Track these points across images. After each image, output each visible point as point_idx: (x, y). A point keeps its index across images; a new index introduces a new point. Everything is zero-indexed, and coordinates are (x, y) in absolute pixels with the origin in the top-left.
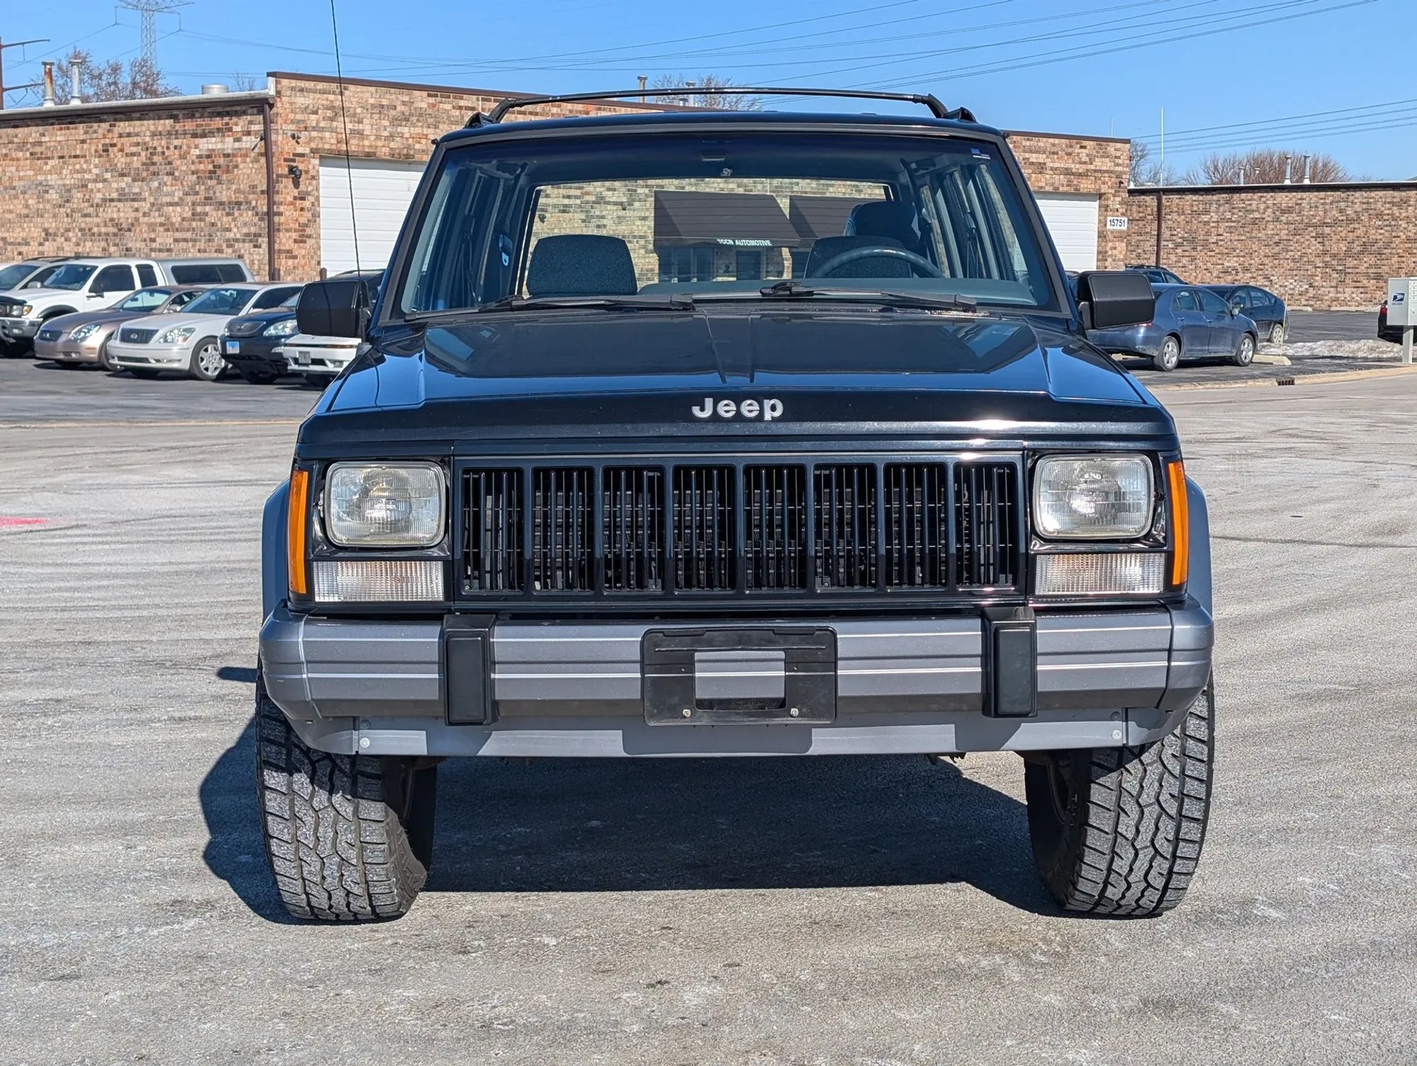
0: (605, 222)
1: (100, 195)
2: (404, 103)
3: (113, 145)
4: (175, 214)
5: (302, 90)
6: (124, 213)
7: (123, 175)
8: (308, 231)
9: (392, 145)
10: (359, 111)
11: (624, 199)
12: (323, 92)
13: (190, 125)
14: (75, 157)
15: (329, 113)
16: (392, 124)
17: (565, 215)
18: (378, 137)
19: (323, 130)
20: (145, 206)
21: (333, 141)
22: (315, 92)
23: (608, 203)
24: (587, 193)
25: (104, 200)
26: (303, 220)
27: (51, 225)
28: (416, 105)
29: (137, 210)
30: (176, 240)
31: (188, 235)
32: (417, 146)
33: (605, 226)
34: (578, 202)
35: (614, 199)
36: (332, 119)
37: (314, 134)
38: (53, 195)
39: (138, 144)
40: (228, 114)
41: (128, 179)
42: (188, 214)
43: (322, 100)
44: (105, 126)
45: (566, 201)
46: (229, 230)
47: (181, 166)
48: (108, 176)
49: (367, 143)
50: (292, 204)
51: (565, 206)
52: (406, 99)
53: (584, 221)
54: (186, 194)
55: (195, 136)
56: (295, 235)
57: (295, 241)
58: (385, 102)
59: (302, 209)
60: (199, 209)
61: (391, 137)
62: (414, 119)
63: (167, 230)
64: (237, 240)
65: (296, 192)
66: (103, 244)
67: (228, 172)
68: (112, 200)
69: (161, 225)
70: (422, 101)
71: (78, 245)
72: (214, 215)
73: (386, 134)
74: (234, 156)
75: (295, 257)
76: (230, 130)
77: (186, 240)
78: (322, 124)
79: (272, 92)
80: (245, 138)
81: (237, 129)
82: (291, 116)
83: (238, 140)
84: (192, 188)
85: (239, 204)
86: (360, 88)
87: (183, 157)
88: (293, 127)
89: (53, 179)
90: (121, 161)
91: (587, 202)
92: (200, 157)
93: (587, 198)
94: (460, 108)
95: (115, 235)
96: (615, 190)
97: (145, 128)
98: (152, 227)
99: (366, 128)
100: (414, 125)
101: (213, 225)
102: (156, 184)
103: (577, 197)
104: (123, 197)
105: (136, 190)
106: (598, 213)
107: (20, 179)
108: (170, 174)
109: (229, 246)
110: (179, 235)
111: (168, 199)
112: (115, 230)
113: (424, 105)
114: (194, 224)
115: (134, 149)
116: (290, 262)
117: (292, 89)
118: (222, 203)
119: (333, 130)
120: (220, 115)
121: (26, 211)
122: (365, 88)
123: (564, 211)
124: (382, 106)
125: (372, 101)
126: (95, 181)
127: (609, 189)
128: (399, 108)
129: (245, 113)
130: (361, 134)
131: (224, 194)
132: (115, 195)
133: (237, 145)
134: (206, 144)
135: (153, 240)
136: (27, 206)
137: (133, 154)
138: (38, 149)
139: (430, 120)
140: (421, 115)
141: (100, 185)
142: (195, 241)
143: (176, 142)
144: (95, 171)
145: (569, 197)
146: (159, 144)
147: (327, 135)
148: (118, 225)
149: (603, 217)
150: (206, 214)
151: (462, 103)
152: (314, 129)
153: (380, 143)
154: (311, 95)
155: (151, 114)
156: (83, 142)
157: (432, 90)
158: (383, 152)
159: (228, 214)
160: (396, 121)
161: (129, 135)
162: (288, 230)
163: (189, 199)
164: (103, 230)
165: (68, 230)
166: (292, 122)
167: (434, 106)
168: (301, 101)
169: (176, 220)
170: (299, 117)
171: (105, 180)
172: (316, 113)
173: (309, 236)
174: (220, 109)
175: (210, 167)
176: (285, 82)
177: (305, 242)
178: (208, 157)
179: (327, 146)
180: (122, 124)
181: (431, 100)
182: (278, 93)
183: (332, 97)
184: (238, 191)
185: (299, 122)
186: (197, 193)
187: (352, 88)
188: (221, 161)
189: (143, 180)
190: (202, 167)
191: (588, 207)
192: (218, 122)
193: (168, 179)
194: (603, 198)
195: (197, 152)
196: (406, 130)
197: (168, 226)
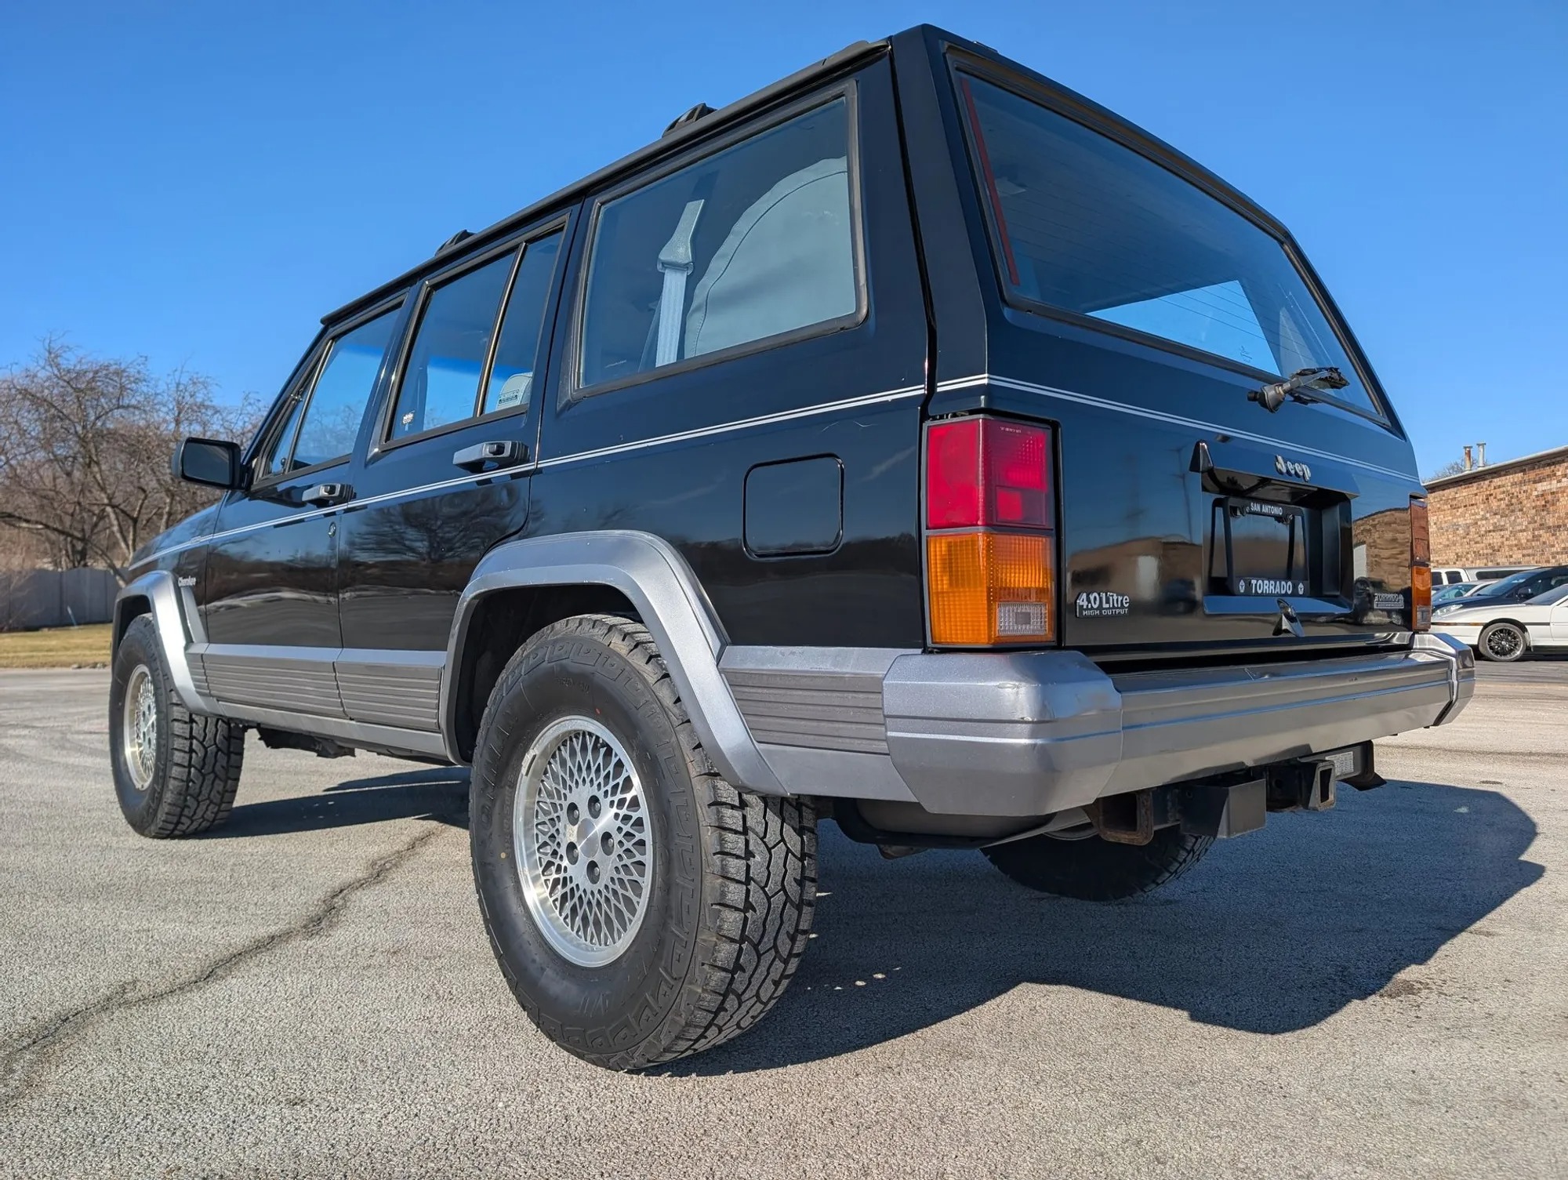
1: (1484, 529)
3: (1491, 495)
4: (1524, 537)
6: (1495, 539)
7: (1496, 514)
13: (1532, 475)
14: (1472, 505)
20: (1507, 533)
25: (1486, 532)
27: (1459, 550)
29: (1503, 537)
30: (1524, 556)
31: (1530, 551)
38: (1461, 531)
39: (1504, 492)
40: (1554, 464)
41: (1498, 517)
42: (1530, 537)
44: (1487, 482)
46: (1553, 546)
47: (1527, 504)
48: (1488, 515)
54: (1529, 523)
55: (1535, 482)
60: (1536, 533)
63: (1519, 549)
64: (1558, 553)
66: (1485, 561)
67: (1553, 505)
68: (1490, 531)
69: (1516, 545)
71: (1472, 562)
72: (1545, 536)
74: (1557, 493)
76: (1555, 475)
77: (1529, 555)
80: (1563, 480)
81: (1559, 473)
83: (1559, 481)
84: (1533, 518)
85: (1559, 527)
87: (1528, 498)
89: (1461, 521)
90: (1494, 504)
92: (1537, 496)
95: (1491, 554)
97: (1507, 480)
98: (1510, 547)
101: (1544, 543)
102: (1513, 518)
104: (1497, 529)
105: (1502, 523)
107: (1446, 522)
108: (1521, 510)
109: (1553, 558)
110: (1525, 552)
111: (1519, 528)
112: (1491, 551)
114: (1533, 544)
115: (1502, 496)
118: (1549, 528)
120: (1549, 465)
121: (1447, 543)
126: (1482, 519)
129: (1563, 461)
131: (1551, 521)
132: (1491, 528)
133: (1559, 485)
134: (1542, 487)
135: (1511, 557)
136: (1448, 539)
137: (1501, 499)
138: (1454, 503)
141: (1484, 522)
142: (1534, 555)
143: (1524, 488)
144: (1482, 513)
146: (1516, 489)
148: (1493, 548)
150: (1540, 536)
155: (1511, 471)
156: (1476, 495)
159: (1553, 535)
161: (1499, 487)
163: (1531, 526)
164: (1485, 551)
165: (1468, 553)
169: (1524, 541)
171: (1486, 519)
174: (1549, 461)
175: (1543, 503)
178: (1542, 495)
180: (1495, 480)
184: (1559, 518)
186: (1536, 522)
188: (1549, 497)
189: (1506, 516)
190: (1538, 503)
192: (1548, 470)
193: (1519, 514)
195: (1535, 493)
197: (1519, 546)
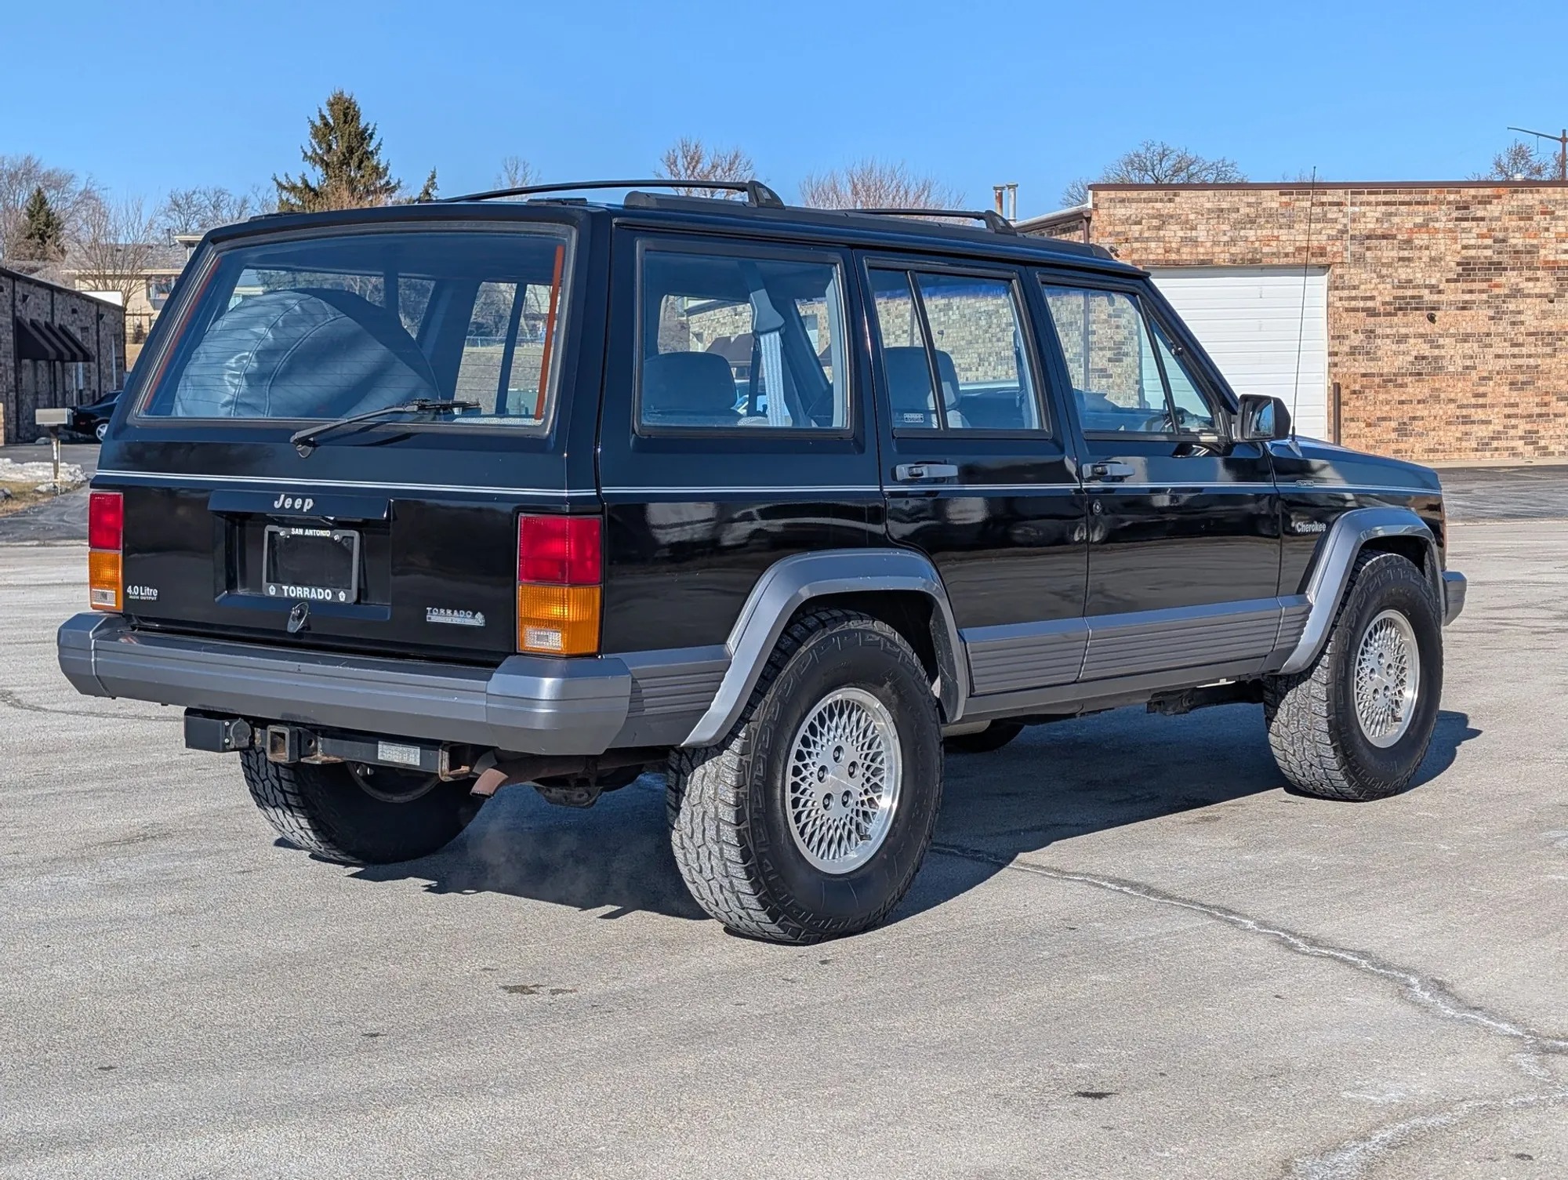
0: (1522, 318)
2: (1249, 205)
5: (1122, 201)
8: (1125, 349)
9: (1233, 250)
10: (1192, 217)
11: (1553, 291)
12: (1150, 200)
15: (1155, 222)
16: (1234, 227)
17: (1466, 312)
18: (1215, 243)
19: (1148, 240)
21: (1161, 251)
22: (1139, 201)
23: (1529, 296)
24: (1497, 286)
26: (1118, 338)
28: (1264, 205)
32: (1266, 250)
33: (1522, 323)
34: (1484, 296)
35: (1537, 291)
36: (1159, 228)
37: (1136, 245)
43: (1147, 209)
45: (1467, 297)
49: (1201, 250)
50: (1106, 321)
51: (1466, 302)
52: (1252, 199)
53: (1492, 318)
56: (1109, 354)
57: (1110, 360)
58: (1224, 205)
59: (1118, 327)
61: (1233, 241)
62: (1262, 221)
65: (1110, 310)
70: (1272, 200)
73: (1226, 238)
75: (1110, 376)
78: (1146, 235)
79: (1090, 205)
82: (1109, 229)
86: (1193, 193)
88: (1112, 240)
91: (1498, 296)
93: (1496, 291)
94: (1323, 204)
96: (1537, 279)
99: (1201, 234)
100: (1261, 227)
103: (1482, 291)
106: (1512, 307)
113: (1275, 205)
116: (1104, 381)
117: (1111, 200)
119: (1159, 239)
122: (1199, 193)
123: (1464, 308)
124: (1222, 210)
125: (1208, 205)
127: (1529, 280)
128: (1242, 211)
130: (1195, 242)
139: (1282, 221)
140: (1271, 216)
145: (1471, 292)
147: (1153, 245)
149: (1519, 312)
151: (1324, 199)
152: (1137, 240)
153: (1217, 249)
154: (1134, 205)
157: (1284, 188)
158: (1222, 257)
160: (1238, 225)
162: (1101, 349)
166: (1110, 234)
167: (1288, 204)
168: (1121, 211)
170: (1119, 229)
172: (1139, 223)
173: (1127, 354)
176: (1102, 194)
177: (1121, 360)
179: (1151, 257)
181: (1285, 199)
182: (1095, 206)
183: (1159, 205)
185: (1118, 234)
187: (1183, 193)
191: (1499, 302)
194: (1519, 290)
196: (1252, 233)
